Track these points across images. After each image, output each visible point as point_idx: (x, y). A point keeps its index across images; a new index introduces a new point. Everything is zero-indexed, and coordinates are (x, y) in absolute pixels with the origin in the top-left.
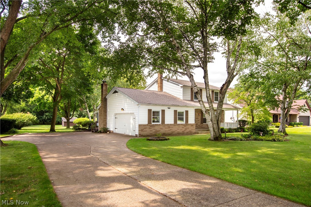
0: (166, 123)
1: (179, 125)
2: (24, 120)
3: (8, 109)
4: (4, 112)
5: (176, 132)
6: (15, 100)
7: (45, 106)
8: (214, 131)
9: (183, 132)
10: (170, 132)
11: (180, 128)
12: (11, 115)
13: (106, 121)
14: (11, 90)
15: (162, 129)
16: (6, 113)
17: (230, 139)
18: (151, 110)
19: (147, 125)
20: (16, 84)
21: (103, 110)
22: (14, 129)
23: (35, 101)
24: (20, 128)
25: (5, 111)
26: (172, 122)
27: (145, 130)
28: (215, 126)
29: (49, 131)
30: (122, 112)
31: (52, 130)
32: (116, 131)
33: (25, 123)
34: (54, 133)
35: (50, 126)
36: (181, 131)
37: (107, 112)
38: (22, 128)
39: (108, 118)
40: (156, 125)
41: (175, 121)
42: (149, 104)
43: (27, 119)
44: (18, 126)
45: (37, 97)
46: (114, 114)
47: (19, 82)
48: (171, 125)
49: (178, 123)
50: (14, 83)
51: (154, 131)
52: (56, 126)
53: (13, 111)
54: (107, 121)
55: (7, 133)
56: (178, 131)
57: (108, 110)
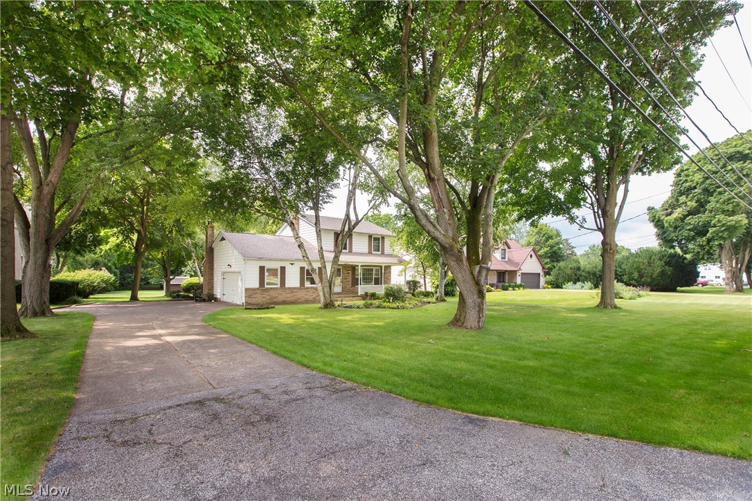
0: (287, 285)
1: (308, 288)
2: (94, 283)
3: (69, 261)
4: (62, 269)
5: (303, 299)
6: (76, 249)
7: (127, 259)
8: (324, 296)
9: (314, 298)
10: (293, 299)
11: (310, 294)
12: (72, 274)
13: (213, 283)
14: (68, 236)
15: (280, 294)
16: (65, 268)
17: (346, 307)
18: (264, 267)
19: (258, 289)
20: (75, 228)
21: (207, 266)
22: (76, 297)
23: (110, 249)
24: (86, 296)
25: (63, 266)
26: (297, 285)
27: (254, 296)
28: (327, 289)
29: (129, 300)
30: (229, 270)
31: (134, 298)
32: (225, 299)
33: (95, 287)
34: (136, 302)
35: (130, 292)
36: (311, 298)
37: (215, 270)
38: (91, 296)
39: (215, 279)
40: (271, 288)
41: (302, 283)
42: (260, 259)
43: (99, 280)
44: (84, 292)
45: (114, 244)
46: (221, 272)
47: (80, 224)
48: (295, 288)
49: (306, 286)
50: (73, 226)
51: (268, 297)
52: (139, 292)
53: (78, 266)
54: (215, 283)
55: (63, 303)
56: (306, 297)
57: (215, 266)
